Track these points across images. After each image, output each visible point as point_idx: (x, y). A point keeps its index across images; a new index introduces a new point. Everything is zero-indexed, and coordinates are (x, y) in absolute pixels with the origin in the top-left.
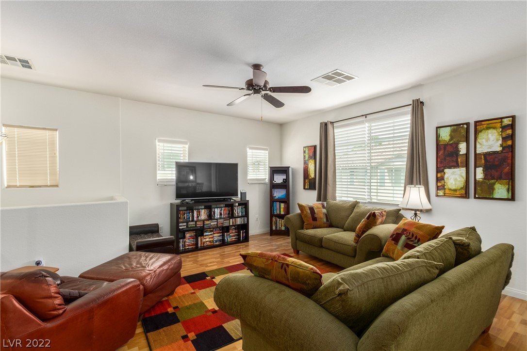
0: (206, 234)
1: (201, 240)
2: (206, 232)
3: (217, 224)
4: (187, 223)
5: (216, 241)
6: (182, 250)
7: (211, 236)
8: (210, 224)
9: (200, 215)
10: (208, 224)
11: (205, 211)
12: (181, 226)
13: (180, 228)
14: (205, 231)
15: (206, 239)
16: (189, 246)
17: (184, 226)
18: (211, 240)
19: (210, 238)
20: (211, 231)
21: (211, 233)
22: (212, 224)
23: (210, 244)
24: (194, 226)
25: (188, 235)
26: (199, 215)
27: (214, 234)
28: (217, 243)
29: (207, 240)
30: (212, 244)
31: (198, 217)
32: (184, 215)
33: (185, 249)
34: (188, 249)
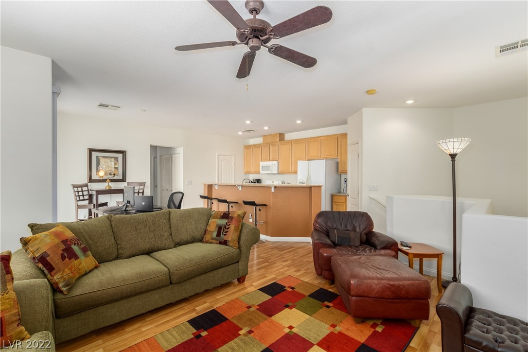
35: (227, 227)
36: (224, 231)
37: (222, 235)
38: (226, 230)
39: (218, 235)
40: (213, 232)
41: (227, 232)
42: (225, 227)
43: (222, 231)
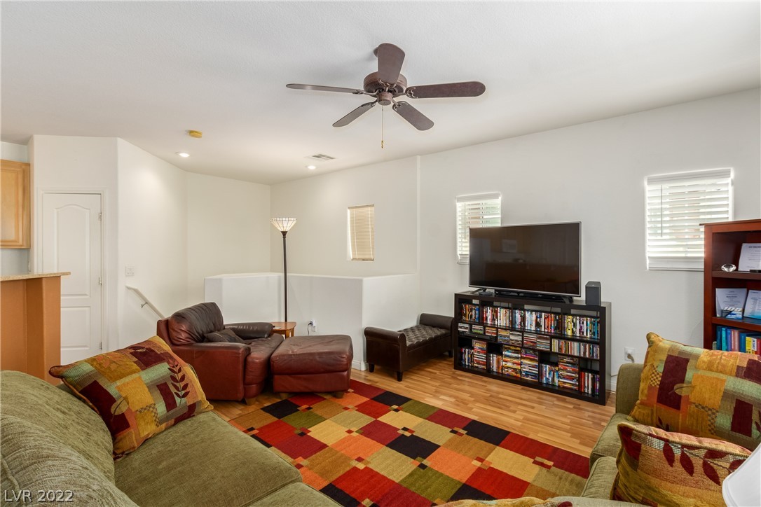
0: (507, 353)
1: (498, 362)
2: (508, 349)
3: (522, 341)
4: (471, 325)
5: (527, 374)
6: (468, 365)
7: (516, 361)
8: (509, 337)
9: (497, 317)
10: (505, 336)
11: (506, 313)
12: (461, 327)
13: (459, 329)
14: (506, 348)
15: (506, 361)
16: (478, 363)
17: (466, 328)
18: (515, 366)
19: (514, 363)
20: (516, 352)
21: (516, 355)
22: (512, 337)
23: (514, 374)
24: (482, 332)
25: (477, 345)
26: (495, 317)
27: (522, 358)
28: (529, 379)
29: (509, 365)
30: (519, 375)
31: (493, 320)
32: (471, 311)
33: (472, 366)
34: (477, 367)
35: (179, 376)
36: (177, 388)
37: (178, 400)
38: (182, 384)
39: (170, 404)
40: (152, 406)
41: (185, 387)
42: (173, 378)
43: (173, 390)
